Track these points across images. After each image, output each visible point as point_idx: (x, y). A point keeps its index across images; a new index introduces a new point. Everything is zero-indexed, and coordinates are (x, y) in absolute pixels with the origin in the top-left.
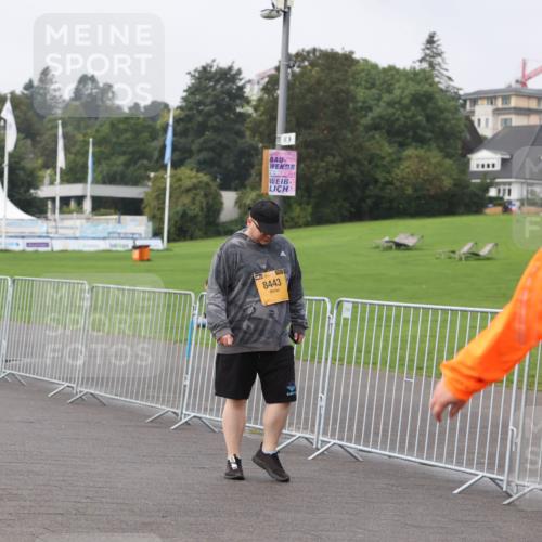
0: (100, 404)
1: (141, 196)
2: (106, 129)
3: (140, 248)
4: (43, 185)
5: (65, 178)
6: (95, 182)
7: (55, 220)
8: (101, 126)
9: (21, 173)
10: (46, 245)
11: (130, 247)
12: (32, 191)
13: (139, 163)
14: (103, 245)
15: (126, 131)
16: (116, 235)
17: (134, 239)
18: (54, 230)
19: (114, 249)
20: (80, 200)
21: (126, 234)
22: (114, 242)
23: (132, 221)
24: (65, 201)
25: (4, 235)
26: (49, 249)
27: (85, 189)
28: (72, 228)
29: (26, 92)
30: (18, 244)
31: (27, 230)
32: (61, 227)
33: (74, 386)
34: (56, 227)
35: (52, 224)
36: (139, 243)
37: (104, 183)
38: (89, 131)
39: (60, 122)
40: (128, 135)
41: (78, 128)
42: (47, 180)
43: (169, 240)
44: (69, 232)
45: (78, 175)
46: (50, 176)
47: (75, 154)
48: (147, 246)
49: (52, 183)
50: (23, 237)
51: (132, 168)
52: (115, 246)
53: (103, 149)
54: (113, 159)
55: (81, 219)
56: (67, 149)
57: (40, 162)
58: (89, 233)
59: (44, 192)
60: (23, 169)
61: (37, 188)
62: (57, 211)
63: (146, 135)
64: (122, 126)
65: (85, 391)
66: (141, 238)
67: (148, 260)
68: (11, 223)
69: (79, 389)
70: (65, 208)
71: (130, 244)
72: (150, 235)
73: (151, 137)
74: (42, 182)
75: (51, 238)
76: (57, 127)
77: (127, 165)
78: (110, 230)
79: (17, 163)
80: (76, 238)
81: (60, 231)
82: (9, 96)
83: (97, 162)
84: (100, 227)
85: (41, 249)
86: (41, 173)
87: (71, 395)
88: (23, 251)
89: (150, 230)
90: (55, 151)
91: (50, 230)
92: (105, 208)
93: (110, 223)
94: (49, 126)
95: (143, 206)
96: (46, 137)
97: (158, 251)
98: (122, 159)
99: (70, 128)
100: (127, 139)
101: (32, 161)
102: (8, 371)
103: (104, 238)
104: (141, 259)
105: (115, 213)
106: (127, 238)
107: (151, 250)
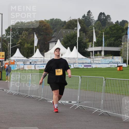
1: (120, 50)
2: (108, 29)
3: (120, 66)
5: (96, 45)
6: (105, 46)
11: (116, 66)
12: (86, 49)
13: (119, 40)
14: (108, 66)
16: (112, 63)
18: (93, 61)
19: (111, 67)
20: (100, 52)
21: (115, 62)
22: (111, 65)
23: (117, 58)
24: (96, 52)
25: (77, 63)
26: (91, 67)
27: (102, 48)
28: (98, 60)
29: (83, 18)
32: (95, 60)
33: (101, 110)
35: (92, 59)
36: (119, 65)
37: (108, 46)
38: (103, 30)
40: (115, 31)
43: (128, 64)
44: (97, 62)
45: (100, 44)
48: (122, 66)
50: (83, 64)
51: (117, 41)
53: (107, 36)
54: (110, 38)
55: (101, 58)
57: (88, 40)
58: (103, 62)
59: (89, 49)
64: (113, 28)
65: (104, 111)
66: (120, 63)
67: (122, 70)
68: (79, 59)
69: (102, 111)
71: (116, 65)
72: (123, 62)
73: (122, 31)
75: (92, 64)
77: (115, 40)
78: (110, 61)
80: (100, 64)
84: (107, 60)
87: (100, 113)
88: (83, 68)
93: (110, 59)
95: (120, 53)
97: (125, 67)
101: (85, 40)
102: (80, 106)
103: (108, 64)
104: (120, 70)
105: (112, 56)
106: (115, 64)
107: (123, 67)
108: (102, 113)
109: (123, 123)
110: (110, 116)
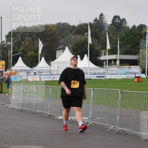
0: (126, 134)
1: (137, 59)
2: (124, 35)
3: (138, 77)
4: (102, 55)
5: (110, 53)
6: (121, 54)
7: (107, 68)
8: (122, 34)
9: (94, 51)
10: (104, 77)
11: (134, 77)
12: (98, 58)
13: (136, 47)
14: (124, 77)
15: (131, 35)
16: (128, 73)
17: (135, 74)
18: (106, 72)
19: (128, 78)
20: (115, 60)
21: (132, 72)
22: (128, 75)
23: (134, 68)
24: (110, 61)
25: (89, 73)
26: (105, 78)
27: (117, 57)
28: (113, 71)
29: (94, 22)
30: (94, 77)
31: (97, 72)
32: (109, 70)
33: (116, 127)
34: (107, 70)
35: (106, 69)
36: (137, 75)
37: (124, 54)
38: (118, 36)
39: (107, 33)
40: (132, 37)
41: (114, 35)
42: (103, 54)
44: (112, 72)
45: (114, 52)
46: (104, 52)
47: (113, 44)
48: (140, 77)
49: (105, 55)
50: (95, 74)
51: (133, 49)
52: (129, 77)
53: (123, 42)
54: (127, 45)
55: (116, 67)
56: (110, 42)
57: (101, 47)
58: (119, 72)
59: (103, 58)
60: (95, 50)
61: (100, 56)
62: (107, 65)
63: (138, 37)
64: (129, 34)
65: (120, 129)
66: (138, 74)
67: (141, 82)
68: (91, 69)
69: (118, 128)
70: (110, 64)
71: (134, 76)
72: (141, 73)
73: (140, 37)
74: (102, 54)
75: (106, 74)
76: (106, 35)
77: (131, 48)
78: (127, 71)
79: (93, 48)
80: (114, 74)
81: (108, 72)
82: (89, 24)
83: (121, 47)
84: (123, 70)
85: (102, 78)
86: (101, 51)
87: (115, 131)
88: (96, 79)
89: (141, 71)
90: (106, 43)
91: (105, 71)
92: (124, 63)
93: (126, 69)
94: (103, 34)
95: (138, 62)
96: (102, 38)
97: (144, 78)
98: (130, 45)
99: (111, 35)
100: (131, 38)
101: (98, 47)
102: (93, 122)
103: (124, 74)
104: (138, 81)
105: (128, 65)
106: (133, 74)
107: (142, 78)
108: (118, 131)
109: (143, 142)
110: (127, 134)
